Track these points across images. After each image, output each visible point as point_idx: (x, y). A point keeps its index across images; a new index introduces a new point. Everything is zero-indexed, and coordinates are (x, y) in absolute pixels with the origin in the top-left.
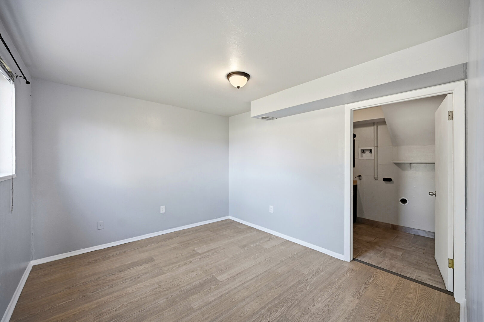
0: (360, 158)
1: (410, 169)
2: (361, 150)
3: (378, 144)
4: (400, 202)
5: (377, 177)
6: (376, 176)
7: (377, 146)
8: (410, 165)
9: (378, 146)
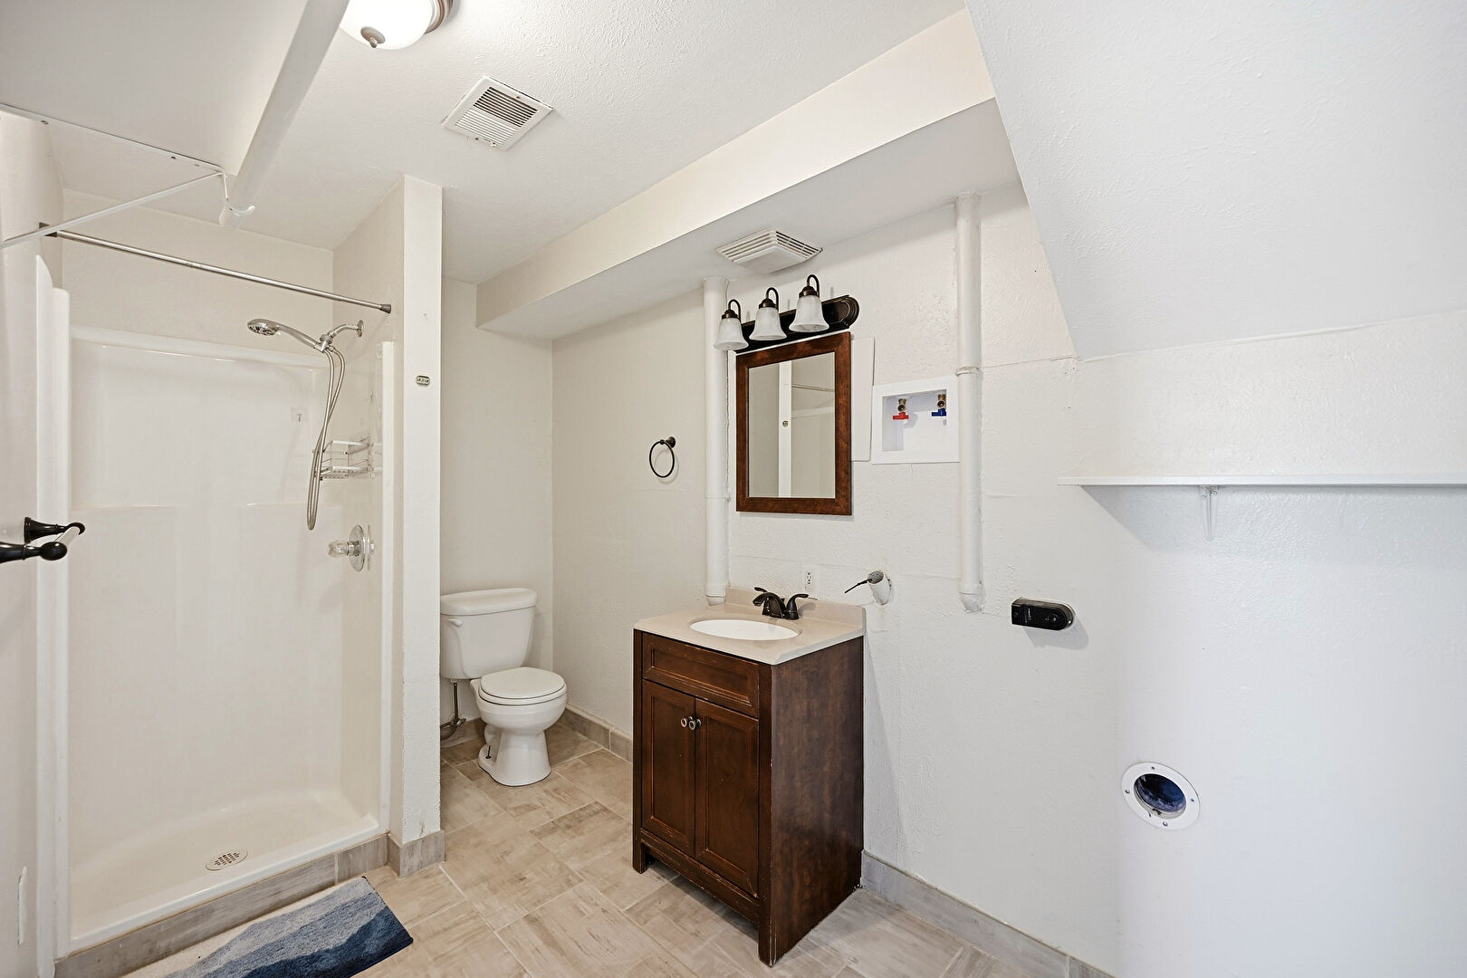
0: (879, 456)
1: (1210, 538)
2: (888, 399)
3: (984, 353)
4: (1132, 798)
5: (980, 592)
6: (969, 586)
7: (976, 369)
8: (1210, 508)
9: (984, 363)
